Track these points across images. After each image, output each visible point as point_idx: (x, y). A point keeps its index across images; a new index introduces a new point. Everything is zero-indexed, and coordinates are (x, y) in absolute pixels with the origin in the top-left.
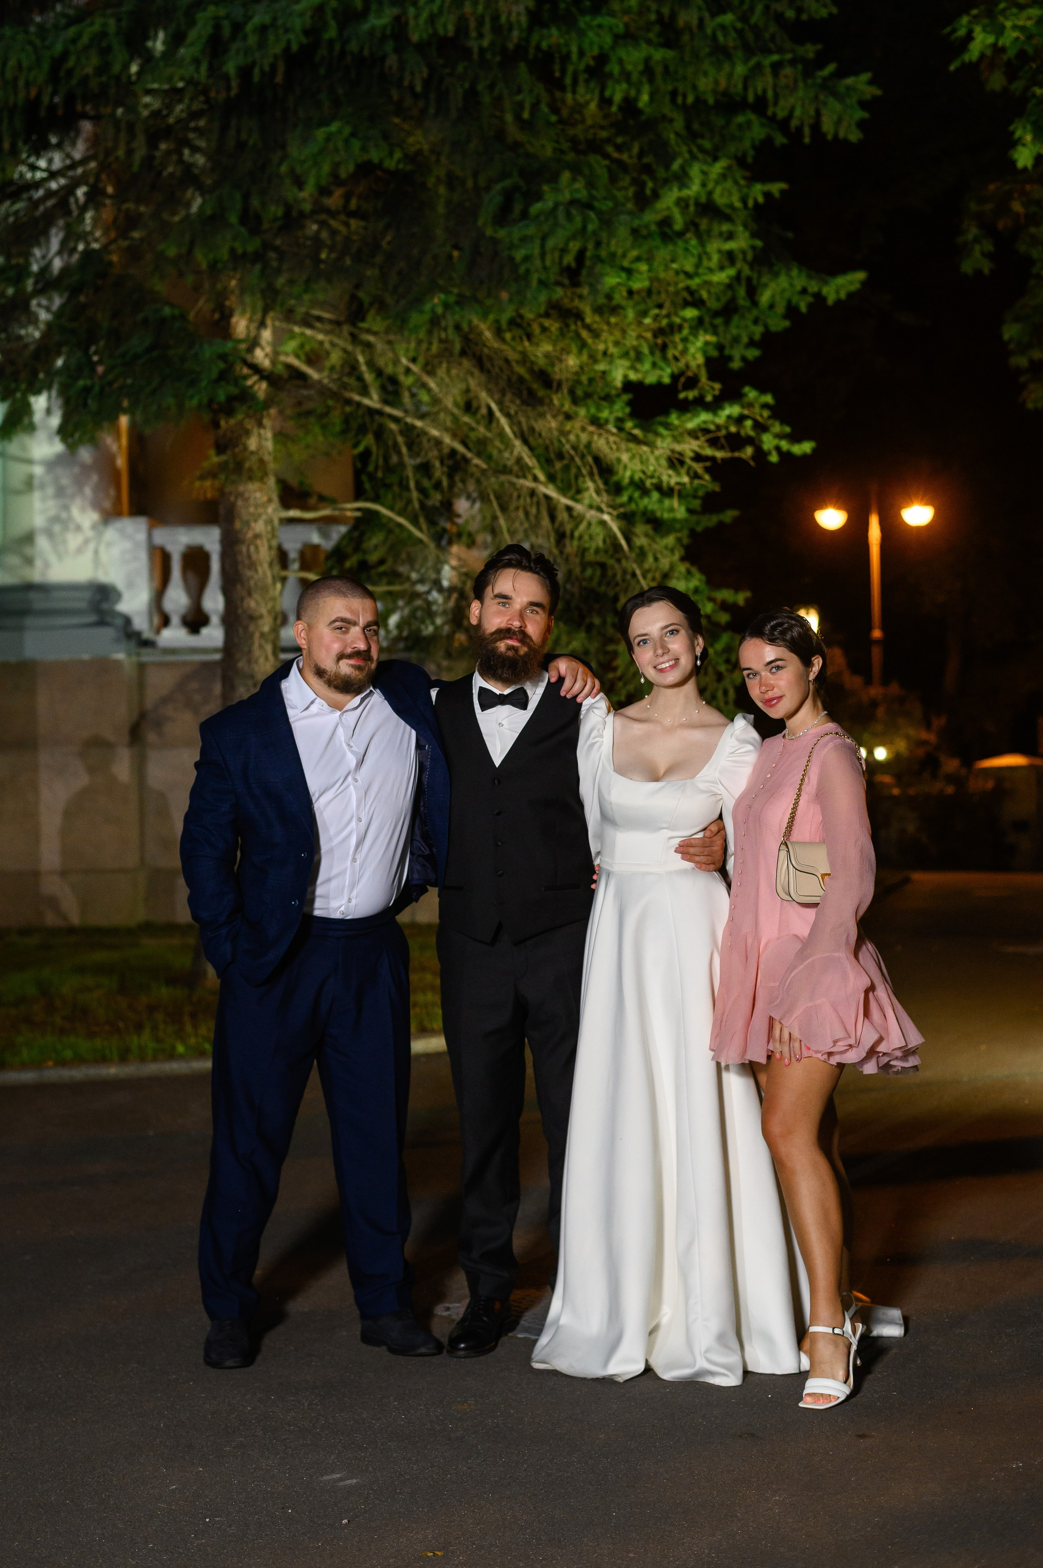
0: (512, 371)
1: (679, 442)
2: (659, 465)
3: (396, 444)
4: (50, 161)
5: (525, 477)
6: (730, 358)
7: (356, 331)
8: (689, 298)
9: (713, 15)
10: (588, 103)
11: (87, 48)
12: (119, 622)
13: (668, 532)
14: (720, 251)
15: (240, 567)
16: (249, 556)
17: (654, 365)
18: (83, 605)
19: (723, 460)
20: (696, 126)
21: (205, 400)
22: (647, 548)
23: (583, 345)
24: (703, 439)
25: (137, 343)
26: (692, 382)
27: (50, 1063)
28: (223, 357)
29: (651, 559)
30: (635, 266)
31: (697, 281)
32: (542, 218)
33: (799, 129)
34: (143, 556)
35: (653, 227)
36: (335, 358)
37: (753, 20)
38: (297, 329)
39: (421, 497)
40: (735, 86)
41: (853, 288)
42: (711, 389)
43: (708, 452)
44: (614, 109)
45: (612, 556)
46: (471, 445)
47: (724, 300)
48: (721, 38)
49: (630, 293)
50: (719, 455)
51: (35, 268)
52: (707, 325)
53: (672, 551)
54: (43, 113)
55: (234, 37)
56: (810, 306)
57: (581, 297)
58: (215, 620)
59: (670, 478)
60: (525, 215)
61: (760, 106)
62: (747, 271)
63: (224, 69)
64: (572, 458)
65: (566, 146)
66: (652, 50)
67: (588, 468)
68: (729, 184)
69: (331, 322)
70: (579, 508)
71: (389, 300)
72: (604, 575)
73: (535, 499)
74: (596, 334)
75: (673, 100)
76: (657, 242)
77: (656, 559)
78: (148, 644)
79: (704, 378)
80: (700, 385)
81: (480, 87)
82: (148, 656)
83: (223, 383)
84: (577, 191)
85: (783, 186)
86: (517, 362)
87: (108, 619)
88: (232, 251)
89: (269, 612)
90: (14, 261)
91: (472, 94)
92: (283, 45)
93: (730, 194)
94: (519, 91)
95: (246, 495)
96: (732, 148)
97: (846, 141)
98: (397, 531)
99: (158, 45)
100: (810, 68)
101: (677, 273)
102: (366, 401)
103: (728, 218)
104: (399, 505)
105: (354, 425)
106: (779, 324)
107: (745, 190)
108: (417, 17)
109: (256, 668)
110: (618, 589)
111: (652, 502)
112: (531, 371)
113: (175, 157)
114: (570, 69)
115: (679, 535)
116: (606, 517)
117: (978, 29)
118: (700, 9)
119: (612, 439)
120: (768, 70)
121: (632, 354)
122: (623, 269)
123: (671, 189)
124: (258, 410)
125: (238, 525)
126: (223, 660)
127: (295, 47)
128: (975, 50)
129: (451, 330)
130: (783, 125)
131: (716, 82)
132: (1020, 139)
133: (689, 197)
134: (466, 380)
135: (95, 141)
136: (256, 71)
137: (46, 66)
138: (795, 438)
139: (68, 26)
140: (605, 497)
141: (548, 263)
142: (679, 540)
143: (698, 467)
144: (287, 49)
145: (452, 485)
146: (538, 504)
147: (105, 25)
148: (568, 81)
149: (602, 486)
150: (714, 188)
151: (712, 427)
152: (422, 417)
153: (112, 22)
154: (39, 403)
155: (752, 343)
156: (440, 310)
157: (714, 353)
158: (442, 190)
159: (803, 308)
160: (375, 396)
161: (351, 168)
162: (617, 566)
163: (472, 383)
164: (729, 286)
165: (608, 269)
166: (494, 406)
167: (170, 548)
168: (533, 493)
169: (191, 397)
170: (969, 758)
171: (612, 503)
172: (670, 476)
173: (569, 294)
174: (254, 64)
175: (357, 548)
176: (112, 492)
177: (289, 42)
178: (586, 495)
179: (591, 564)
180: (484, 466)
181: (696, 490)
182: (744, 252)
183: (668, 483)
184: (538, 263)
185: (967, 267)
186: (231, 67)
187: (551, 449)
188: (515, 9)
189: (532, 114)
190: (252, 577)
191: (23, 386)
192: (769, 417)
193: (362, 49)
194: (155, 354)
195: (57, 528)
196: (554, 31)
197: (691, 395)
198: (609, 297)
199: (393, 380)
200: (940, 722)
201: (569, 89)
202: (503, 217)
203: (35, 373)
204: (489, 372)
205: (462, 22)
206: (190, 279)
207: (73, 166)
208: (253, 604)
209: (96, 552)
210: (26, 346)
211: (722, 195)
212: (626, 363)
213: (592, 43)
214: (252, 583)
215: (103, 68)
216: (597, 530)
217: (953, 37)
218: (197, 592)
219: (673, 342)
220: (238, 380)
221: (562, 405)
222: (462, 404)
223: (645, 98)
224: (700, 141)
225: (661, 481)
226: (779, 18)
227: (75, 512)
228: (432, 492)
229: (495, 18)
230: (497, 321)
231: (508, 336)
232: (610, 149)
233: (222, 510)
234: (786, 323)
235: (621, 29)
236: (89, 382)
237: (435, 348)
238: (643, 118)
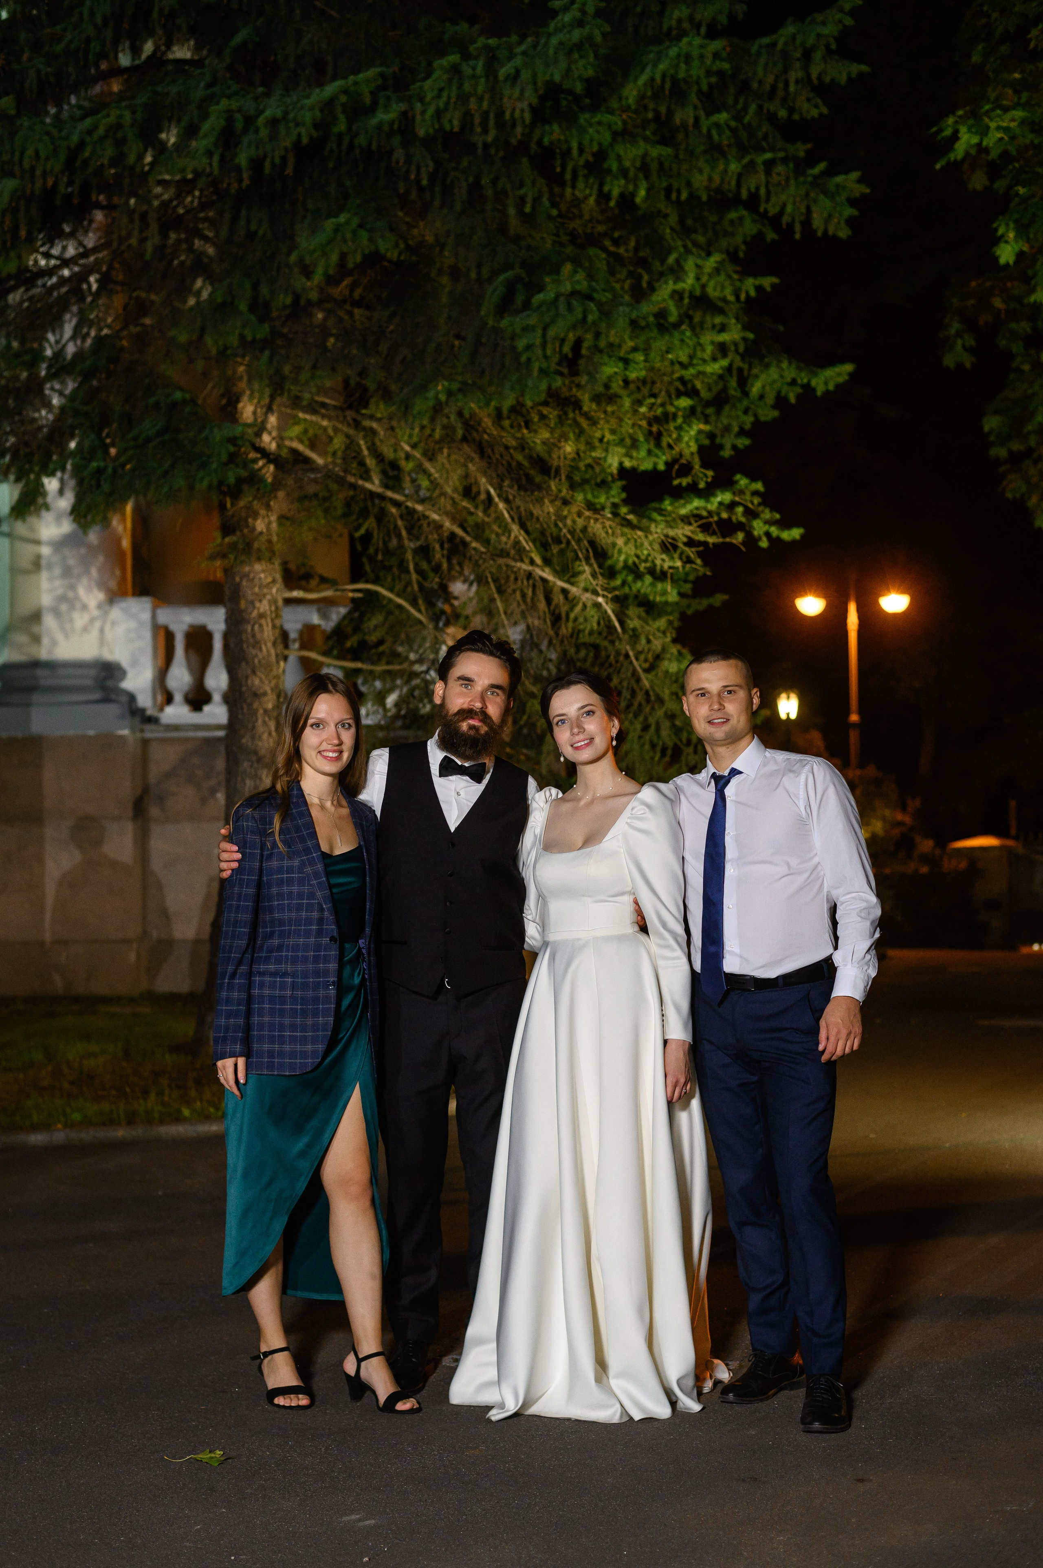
0: (512, 457)
1: (672, 527)
2: (653, 549)
3: (396, 527)
4: (64, 248)
5: (522, 561)
6: (721, 447)
7: (359, 418)
8: (681, 388)
9: (709, 114)
10: (586, 198)
11: (102, 139)
12: (124, 699)
13: (660, 615)
14: (712, 343)
15: (245, 646)
16: (254, 636)
17: (649, 452)
18: (89, 682)
19: (714, 544)
20: (689, 222)
21: (215, 482)
22: (640, 630)
23: (582, 432)
24: (695, 525)
25: (149, 427)
26: (686, 470)
27: (59, 1126)
28: (232, 440)
29: (643, 641)
30: (631, 356)
31: (692, 371)
32: (544, 308)
33: (791, 225)
34: (147, 635)
35: (651, 319)
36: (338, 442)
37: (747, 119)
38: (301, 415)
39: (420, 579)
40: (729, 183)
41: (841, 380)
42: (704, 476)
43: (701, 537)
44: (612, 204)
45: (606, 638)
46: (469, 529)
47: (716, 390)
48: (715, 136)
49: (626, 382)
50: (711, 540)
51: (49, 353)
52: (699, 414)
53: (664, 633)
54: (58, 202)
55: (245, 130)
56: (799, 397)
57: (578, 386)
58: (217, 697)
59: (664, 562)
60: (527, 305)
61: (752, 203)
62: (738, 362)
63: (237, 161)
64: (568, 542)
65: (565, 239)
66: (649, 147)
67: (584, 551)
68: (722, 277)
69: (335, 407)
70: (574, 590)
71: (394, 387)
72: (597, 656)
73: (531, 582)
74: (594, 422)
75: (668, 196)
76: (655, 332)
77: (649, 641)
78: (152, 720)
79: (697, 467)
80: (694, 472)
81: (485, 181)
82: (151, 732)
83: (232, 466)
84: (578, 282)
85: (775, 280)
86: (515, 449)
87: (113, 696)
88: (242, 337)
89: (272, 690)
90: (28, 345)
91: (475, 187)
92: (294, 137)
93: (723, 288)
94: (522, 186)
95: (252, 575)
96: (724, 243)
97: (835, 236)
98: (397, 612)
99: (171, 137)
100: (801, 166)
101: (672, 363)
102: (368, 486)
103: (721, 311)
104: (399, 587)
105: (356, 508)
106: (768, 414)
107: (738, 284)
108: (423, 112)
109: (260, 744)
110: (611, 670)
111: (645, 585)
112: (530, 458)
113: (184, 246)
114: (570, 165)
115: (671, 618)
116: (600, 600)
117: (963, 130)
118: (695, 108)
119: (608, 523)
120: (761, 168)
121: (628, 441)
122: (621, 359)
123: (666, 283)
124: (266, 493)
125: (243, 604)
126: (227, 736)
127: (305, 140)
128: (960, 149)
129: (453, 417)
130: (775, 221)
131: (710, 179)
132: (1002, 236)
133: (684, 290)
134: (466, 466)
135: (108, 231)
136: (268, 163)
137: (63, 157)
138: (785, 524)
139: (83, 118)
140: (601, 581)
141: (549, 352)
142: (670, 623)
143: (690, 552)
144: (297, 143)
145: (450, 568)
146: (534, 587)
147: (120, 117)
148: (568, 176)
149: (597, 569)
150: (708, 281)
151: (705, 514)
152: (422, 501)
153: (127, 114)
154: (51, 484)
155: (742, 432)
156: (443, 397)
157: (707, 442)
158: (445, 280)
159: (792, 399)
160: (377, 482)
161: (359, 259)
162: (610, 647)
163: (472, 467)
164: (721, 377)
165: (606, 359)
166: (492, 491)
167: (173, 627)
168: (529, 575)
169: (202, 479)
170: (943, 839)
171: (606, 586)
172: (663, 560)
173: (567, 382)
174: (265, 156)
175: (357, 629)
176: (118, 572)
177: (299, 135)
178: (582, 577)
179: (585, 645)
180: (483, 549)
181: (687, 574)
182: (736, 344)
183: (662, 567)
184: (539, 351)
185: (949, 361)
186: (242, 159)
187: (548, 534)
188: (519, 106)
189: (533, 208)
190: (256, 656)
191: (37, 469)
192: (760, 504)
193: (370, 143)
194: (167, 437)
195: (64, 607)
196: (556, 128)
197: (685, 481)
198: (607, 386)
199: (394, 465)
200: (915, 804)
201: (569, 183)
202: (505, 306)
203: (48, 455)
204: (490, 457)
205: (467, 120)
206: (200, 364)
207: (85, 254)
208: (257, 682)
209: (102, 631)
210: (40, 428)
211: (715, 289)
212: (621, 450)
213: (592, 140)
214: (256, 661)
215: (118, 160)
216: (591, 612)
217: (939, 137)
218: (200, 669)
219: (667, 430)
220: (245, 464)
221: (560, 491)
222: (461, 489)
223: (642, 193)
224: (694, 236)
225: (655, 565)
226: (772, 117)
227: (82, 592)
228: (431, 574)
229: (500, 114)
230: (499, 410)
231: (506, 423)
232: (607, 243)
233: (227, 591)
234: (776, 413)
235: (619, 125)
236: (102, 464)
237: (437, 434)
238: (640, 212)
